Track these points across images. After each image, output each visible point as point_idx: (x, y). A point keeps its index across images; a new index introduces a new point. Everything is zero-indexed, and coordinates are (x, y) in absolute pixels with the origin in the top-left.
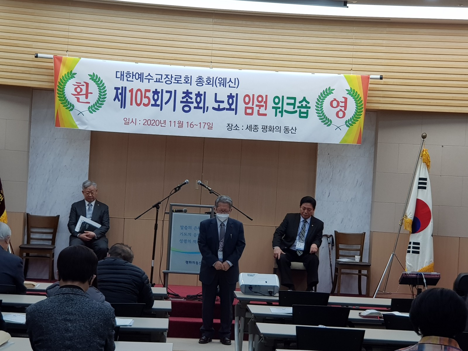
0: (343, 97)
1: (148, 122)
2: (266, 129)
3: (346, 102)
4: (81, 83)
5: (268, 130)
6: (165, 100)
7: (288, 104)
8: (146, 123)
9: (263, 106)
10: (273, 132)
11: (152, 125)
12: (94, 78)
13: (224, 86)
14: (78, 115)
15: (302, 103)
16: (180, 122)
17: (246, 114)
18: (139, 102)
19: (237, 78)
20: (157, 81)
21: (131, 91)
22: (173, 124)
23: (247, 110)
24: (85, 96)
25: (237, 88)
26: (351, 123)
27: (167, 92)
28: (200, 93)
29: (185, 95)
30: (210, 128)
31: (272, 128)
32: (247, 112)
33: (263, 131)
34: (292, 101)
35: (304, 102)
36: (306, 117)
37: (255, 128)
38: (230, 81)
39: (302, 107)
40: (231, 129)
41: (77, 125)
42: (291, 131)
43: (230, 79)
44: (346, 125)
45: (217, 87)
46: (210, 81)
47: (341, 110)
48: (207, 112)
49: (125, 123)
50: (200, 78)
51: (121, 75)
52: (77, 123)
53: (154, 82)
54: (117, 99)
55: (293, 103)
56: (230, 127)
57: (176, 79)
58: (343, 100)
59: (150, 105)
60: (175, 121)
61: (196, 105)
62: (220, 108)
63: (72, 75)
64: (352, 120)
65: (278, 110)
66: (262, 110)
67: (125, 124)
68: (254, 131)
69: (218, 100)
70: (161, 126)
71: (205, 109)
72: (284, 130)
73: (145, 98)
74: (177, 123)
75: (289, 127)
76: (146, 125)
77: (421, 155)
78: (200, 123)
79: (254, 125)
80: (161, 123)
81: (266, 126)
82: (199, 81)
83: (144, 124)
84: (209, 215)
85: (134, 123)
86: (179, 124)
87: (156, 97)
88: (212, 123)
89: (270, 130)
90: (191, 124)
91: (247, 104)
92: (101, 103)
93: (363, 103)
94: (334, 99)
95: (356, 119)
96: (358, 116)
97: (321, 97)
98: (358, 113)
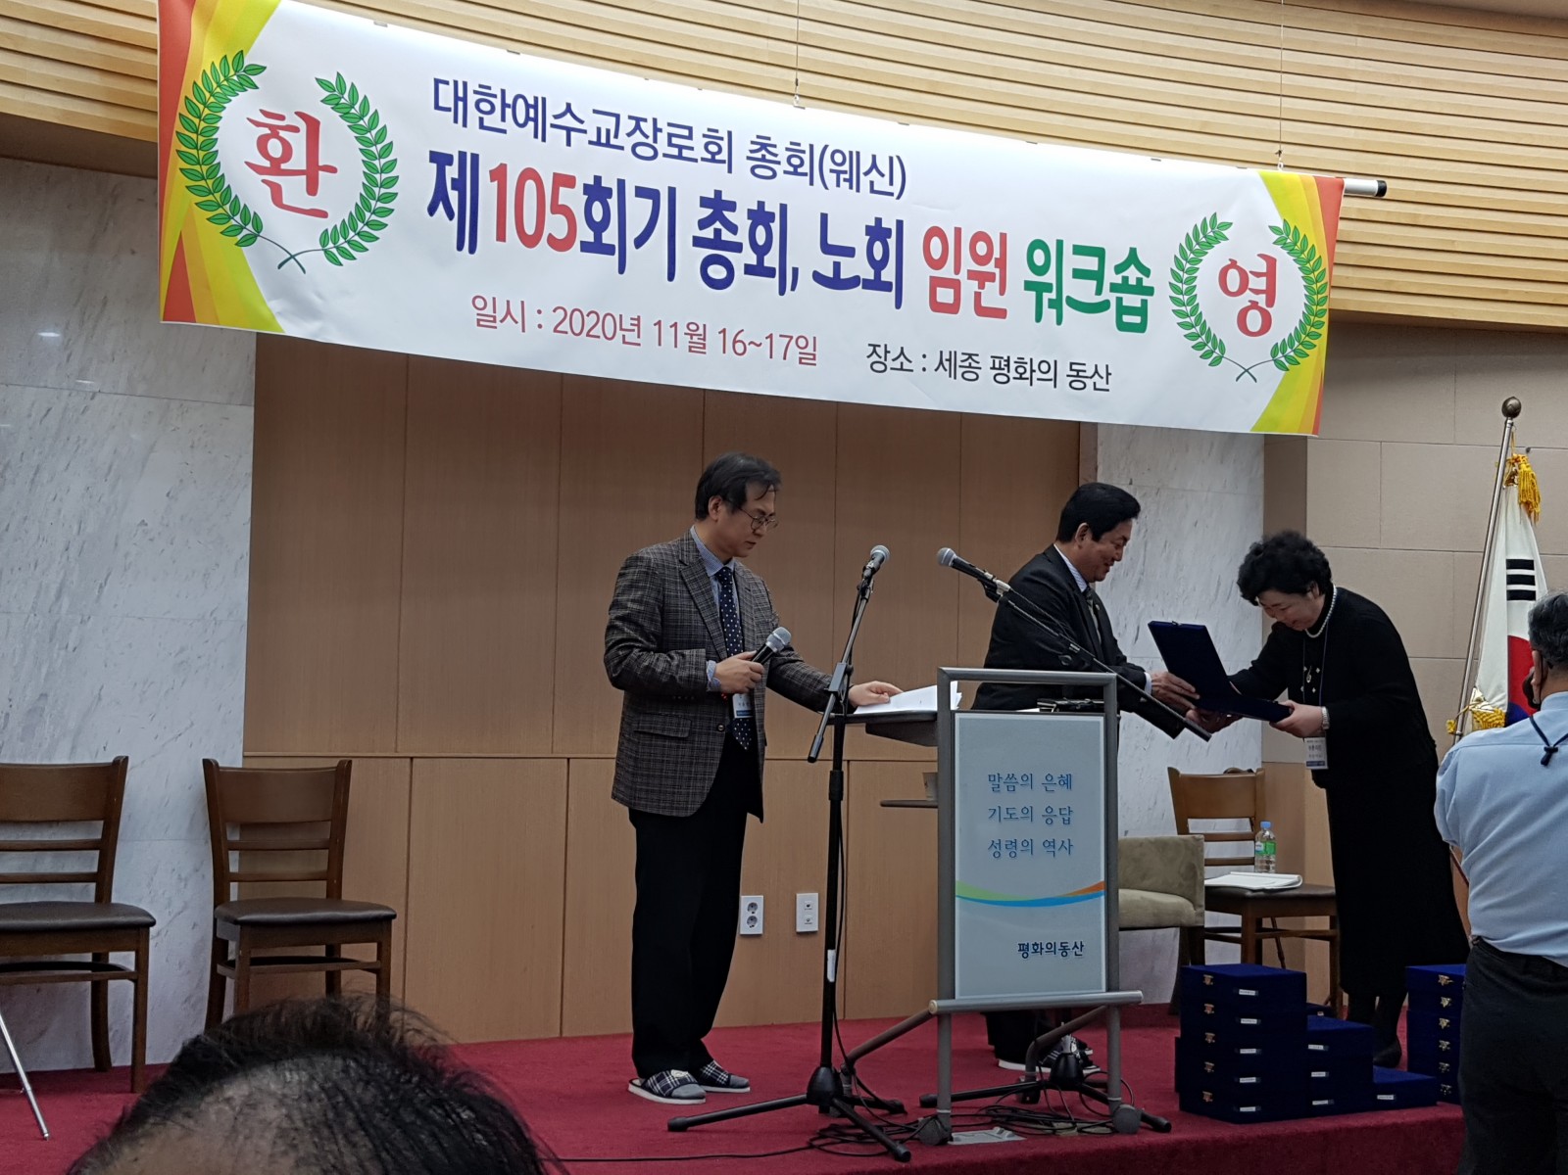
0: (1262, 256)
1: (573, 322)
2: (1005, 372)
3: (1271, 274)
4: (282, 118)
5: (1013, 374)
6: (635, 228)
7: (1079, 274)
8: (565, 326)
9: (991, 277)
10: (1031, 384)
11: (588, 335)
12: (341, 96)
13: (851, 187)
14: (280, 266)
15: (1125, 274)
16: (694, 327)
17: (936, 306)
18: (530, 228)
19: (898, 157)
20: (598, 143)
21: (499, 174)
22: (668, 334)
23: (939, 290)
24: (304, 178)
25: (898, 198)
26: (1292, 354)
27: (641, 192)
28: (767, 209)
29: (709, 211)
30: (808, 359)
31: (1028, 367)
32: (939, 299)
33: (995, 378)
34: (1090, 263)
35: (1133, 266)
36: (1141, 328)
37: (966, 364)
38: (874, 166)
39: (1123, 287)
40: (882, 367)
41: (274, 317)
42: (1094, 379)
43: (874, 157)
44: (1275, 361)
45: (826, 188)
46: (803, 162)
47: (1254, 305)
48: (793, 289)
49: (479, 320)
50: (764, 146)
51: (457, 98)
52: (274, 306)
53: (591, 143)
54: (441, 207)
55: (1095, 268)
56: (879, 357)
57: (675, 141)
58: (1263, 267)
59: (577, 245)
60: (676, 324)
61: (753, 260)
62: (843, 276)
63: (243, 74)
64: (1297, 343)
65: (1046, 296)
66: (991, 296)
67: (479, 325)
68: (966, 375)
69: (830, 242)
70: (624, 342)
71: (786, 279)
72: (1068, 376)
73: (553, 212)
74: (686, 334)
75: (1084, 364)
76: (566, 333)
77: (1505, 479)
78: (771, 336)
79: (963, 354)
80: (624, 327)
81: (1006, 358)
82: (760, 157)
83: (559, 329)
84: (1101, 719)
85: (516, 322)
86: (692, 338)
87: (597, 213)
88: (815, 338)
89: (1018, 376)
90: (738, 339)
91: (937, 264)
92: (374, 217)
93: (1326, 279)
94: (1229, 263)
95: (1307, 339)
96: (1313, 329)
97: (1188, 252)
98: (1312, 318)
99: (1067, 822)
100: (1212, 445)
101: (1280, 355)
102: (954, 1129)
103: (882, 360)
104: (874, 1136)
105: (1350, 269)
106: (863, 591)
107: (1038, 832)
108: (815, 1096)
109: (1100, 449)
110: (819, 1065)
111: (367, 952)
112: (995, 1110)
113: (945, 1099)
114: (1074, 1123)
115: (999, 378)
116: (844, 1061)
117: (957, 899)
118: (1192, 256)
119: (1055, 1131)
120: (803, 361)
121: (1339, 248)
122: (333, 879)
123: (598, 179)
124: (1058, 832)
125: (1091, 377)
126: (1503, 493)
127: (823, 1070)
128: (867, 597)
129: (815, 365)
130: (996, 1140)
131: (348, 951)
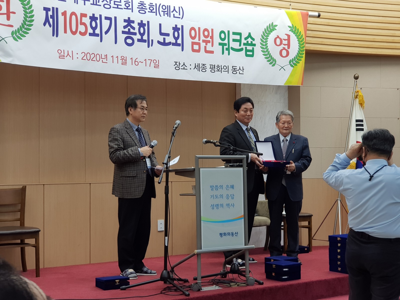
0: (286, 34)
1: (87, 56)
2: (214, 69)
3: (289, 40)
5: (216, 70)
6: (104, 30)
7: (234, 40)
8: (85, 58)
9: (209, 42)
10: (221, 73)
11: (92, 60)
13: (168, 16)
15: (247, 40)
16: (123, 57)
17: (194, 50)
18: (74, 29)
19: (181, 7)
20: (93, 4)
21: (64, 14)
22: (115, 60)
23: (194, 46)
24: (6, 15)
25: (182, 19)
26: (295, 62)
27: (106, 18)
28: (144, 22)
29: (126, 24)
30: (157, 66)
31: (220, 68)
32: (194, 48)
34: (238, 37)
35: (250, 38)
36: (252, 56)
37: (203, 67)
38: (174, 10)
39: (248, 44)
40: (178, 68)
42: (239, 71)
43: (174, 7)
44: (290, 65)
45: (161, 16)
46: (153, 9)
47: (284, 48)
48: (152, 46)
49: (59, 57)
50: (142, 4)
53: (91, 4)
54: (47, 23)
55: (239, 38)
56: (177, 66)
57: (116, 3)
58: (286, 37)
59: (88, 34)
60: (117, 57)
61: (139, 37)
62: (166, 42)
64: (296, 59)
65: (225, 47)
66: (209, 47)
68: (202, 70)
69: (162, 32)
70: (103, 62)
71: (150, 43)
72: (232, 70)
73: (81, 24)
74: (121, 59)
75: (236, 67)
76: (85, 60)
77: (355, 97)
78: (146, 60)
79: (202, 64)
80: (102, 58)
81: (214, 65)
82: (141, 7)
83: (83, 59)
84: (241, 169)
85: (71, 57)
86: (122, 61)
87: (94, 24)
88: (158, 60)
89: (218, 70)
90: (136, 61)
91: (193, 38)
92: (27, 27)
93: (304, 41)
94: (277, 36)
95: (299, 58)
96: (301, 55)
97: (265, 34)
98: (300, 52)
99: (233, 198)
100: (273, 88)
101: (292, 63)
102: (202, 286)
103: (178, 66)
104: (179, 289)
105: (311, 38)
106: (173, 134)
107: (224, 201)
108: (162, 279)
109: (242, 91)
110: (163, 270)
111: (32, 241)
112: (214, 280)
113: (199, 278)
114: (236, 283)
115: (212, 71)
116: (171, 268)
117: (202, 221)
118: (266, 35)
119: (231, 285)
120: (155, 67)
121: (308, 32)
122: (22, 220)
123: (93, 15)
124: (230, 201)
125: (238, 70)
126: (355, 101)
127: (165, 271)
128: (174, 135)
129: (159, 68)
130: (214, 289)
131: (27, 241)
